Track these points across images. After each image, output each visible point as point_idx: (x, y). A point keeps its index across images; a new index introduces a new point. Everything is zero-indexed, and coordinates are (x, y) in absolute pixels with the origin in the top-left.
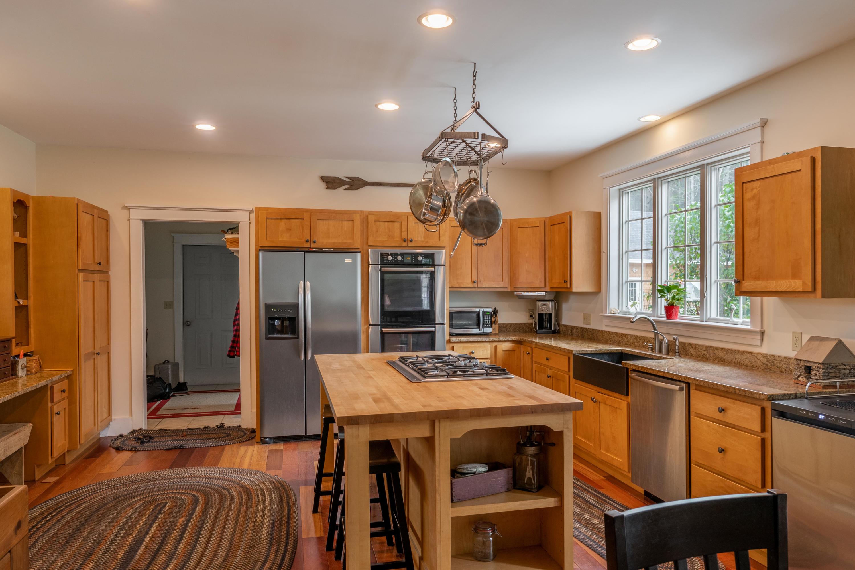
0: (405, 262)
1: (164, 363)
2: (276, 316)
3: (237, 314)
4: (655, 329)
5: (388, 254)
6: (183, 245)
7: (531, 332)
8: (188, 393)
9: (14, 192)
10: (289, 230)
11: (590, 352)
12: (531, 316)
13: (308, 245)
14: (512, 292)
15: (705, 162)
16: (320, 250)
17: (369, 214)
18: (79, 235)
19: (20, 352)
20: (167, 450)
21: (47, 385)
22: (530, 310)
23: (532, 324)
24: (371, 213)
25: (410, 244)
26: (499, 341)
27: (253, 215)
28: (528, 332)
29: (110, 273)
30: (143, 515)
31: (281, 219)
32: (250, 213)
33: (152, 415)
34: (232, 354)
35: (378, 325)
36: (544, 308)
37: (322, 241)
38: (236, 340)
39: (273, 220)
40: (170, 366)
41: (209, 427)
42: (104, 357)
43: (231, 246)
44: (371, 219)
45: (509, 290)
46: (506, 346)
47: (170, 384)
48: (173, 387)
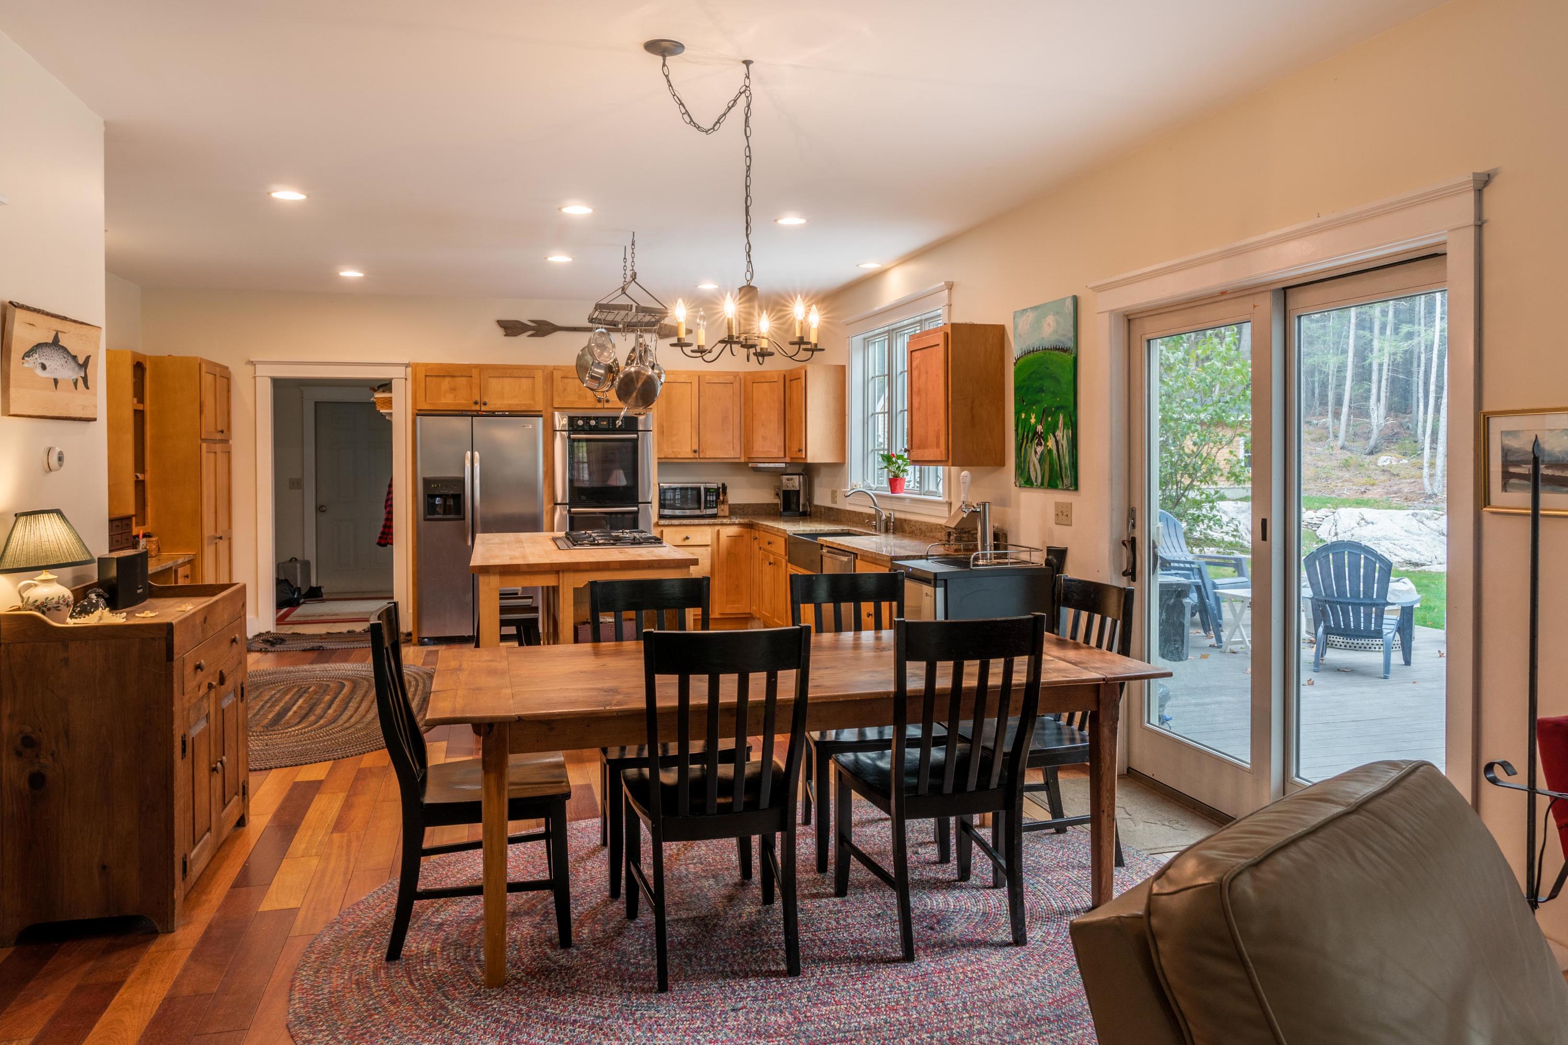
0: (600, 427)
1: (291, 560)
2: (437, 493)
3: (390, 492)
4: (875, 505)
5: (578, 417)
6: (316, 403)
7: (776, 515)
8: (323, 601)
9: (134, 354)
10: (453, 389)
11: (808, 532)
12: (777, 494)
13: (477, 408)
14: (746, 464)
15: (924, 317)
16: (492, 414)
17: (554, 369)
18: (203, 399)
19: (139, 532)
20: (304, 650)
21: (171, 567)
22: (775, 487)
23: (778, 504)
24: (556, 368)
25: (607, 405)
26: (722, 524)
27: (409, 370)
28: (773, 515)
29: (231, 442)
30: (287, 694)
31: (444, 376)
32: (406, 367)
33: (280, 621)
34: (383, 542)
35: (566, 504)
36: (790, 484)
37: (495, 403)
38: (389, 524)
39: (434, 379)
40: (298, 565)
41: (354, 631)
42: (226, 543)
43: (382, 408)
44: (557, 375)
45: (742, 460)
46: (733, 530)
47: (299, 588)
48: (303, 592)
